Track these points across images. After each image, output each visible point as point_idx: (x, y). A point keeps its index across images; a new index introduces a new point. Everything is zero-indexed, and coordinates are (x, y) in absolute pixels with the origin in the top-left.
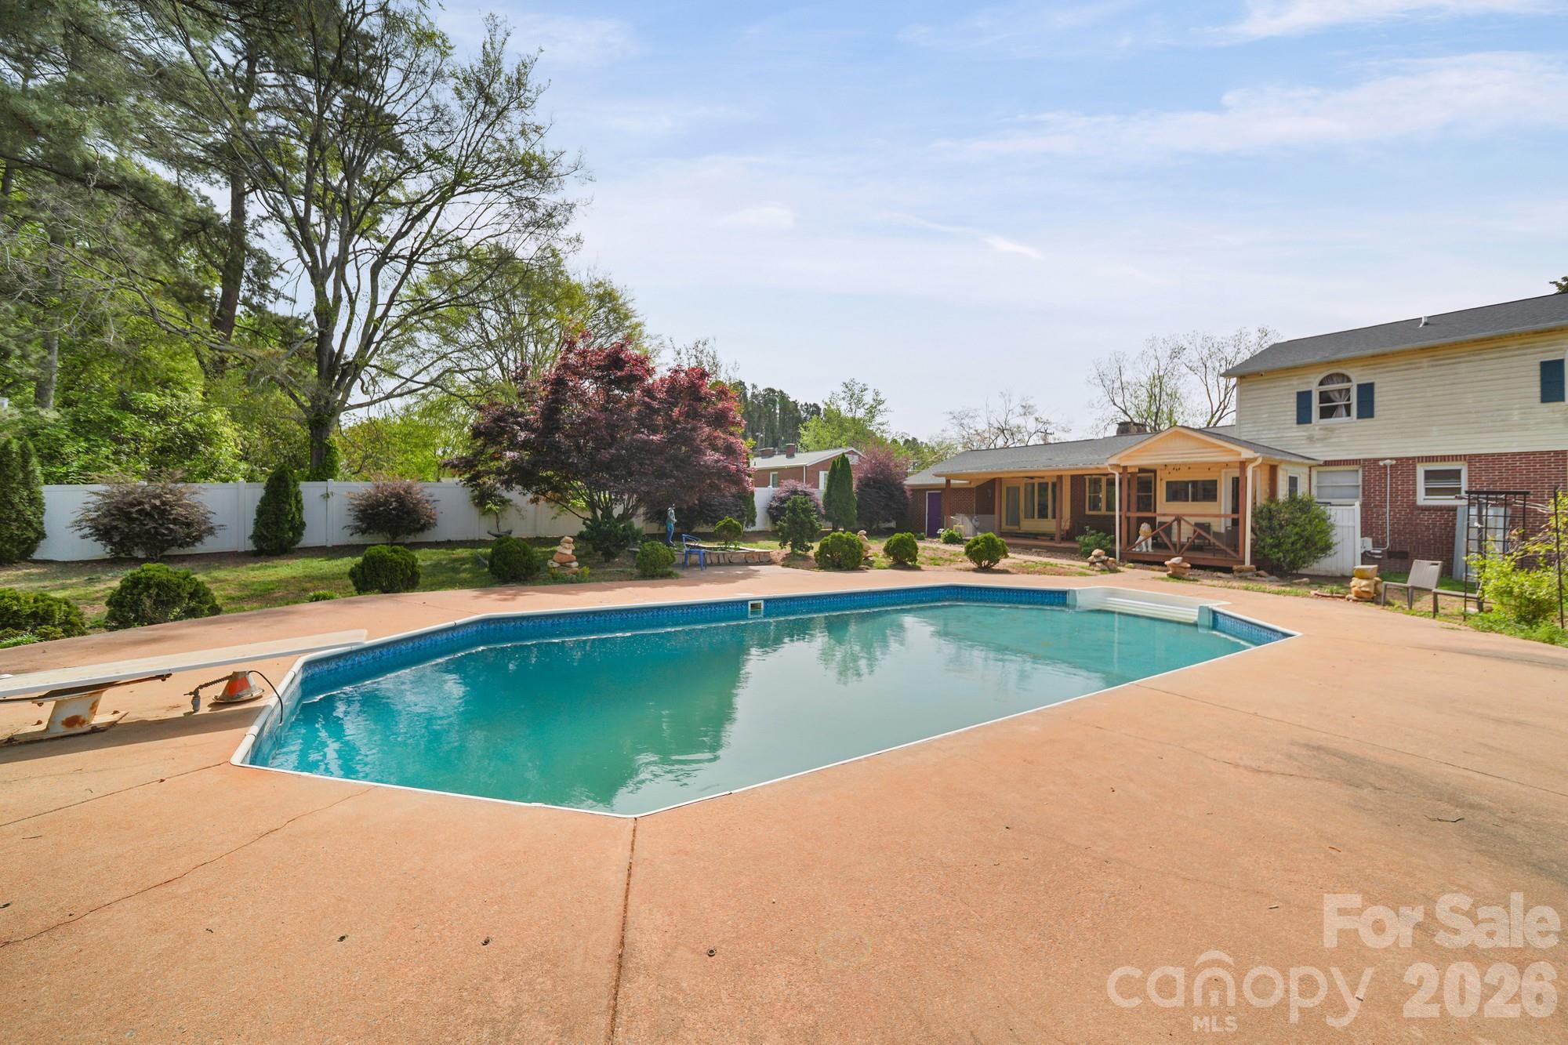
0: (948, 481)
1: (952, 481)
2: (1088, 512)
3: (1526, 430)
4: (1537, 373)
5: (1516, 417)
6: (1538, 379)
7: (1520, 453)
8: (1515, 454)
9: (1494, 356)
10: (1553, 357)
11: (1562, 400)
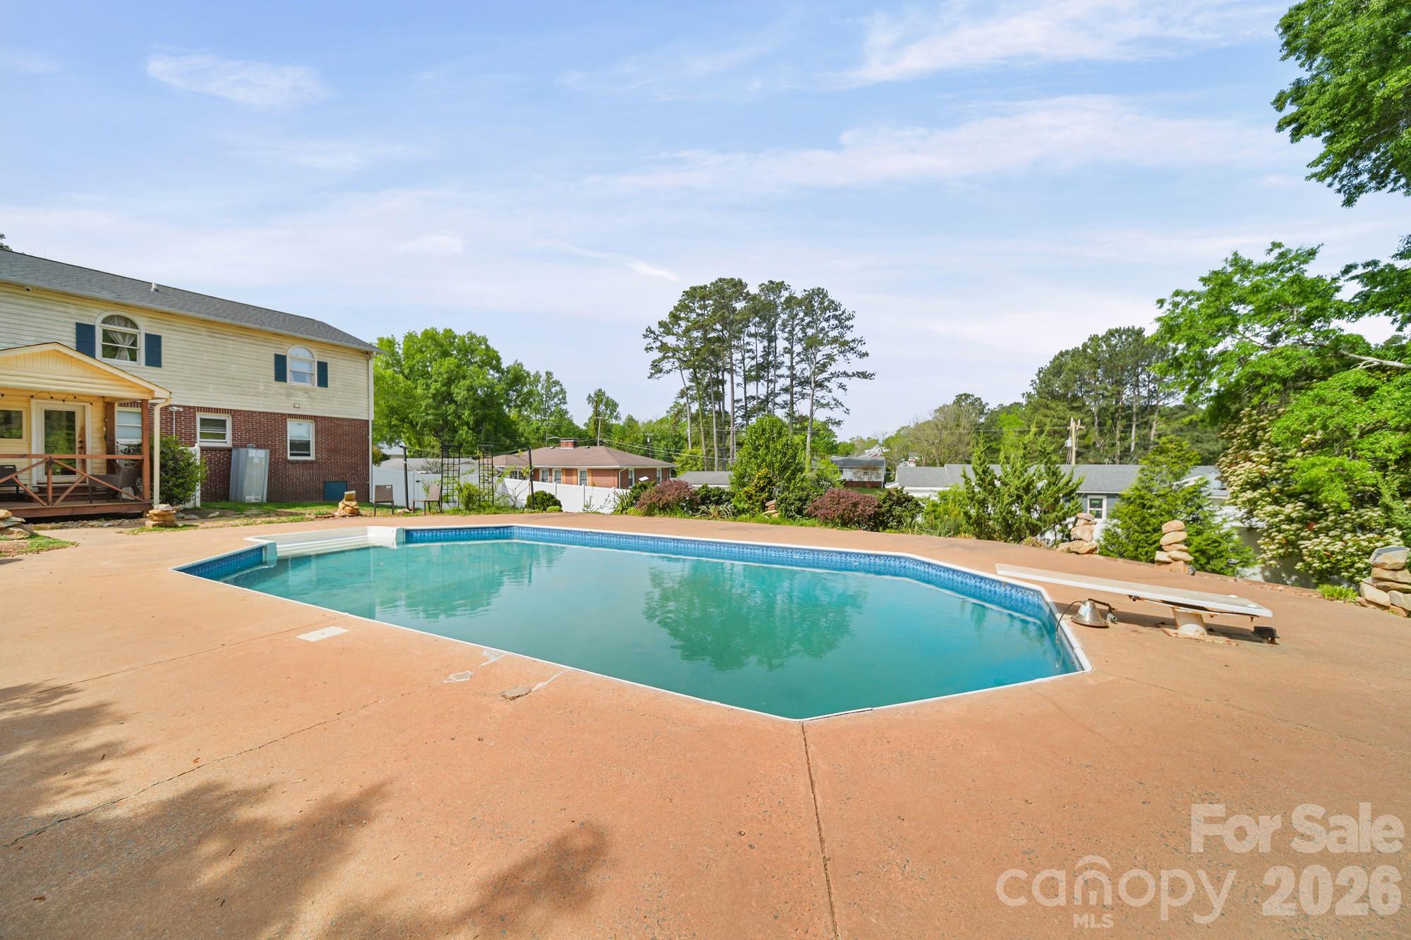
3: (268, 397)
4: (273, 361)
5: (262, 388)
6: (273, 364)
7: (263, 413)
8: (260, 413)
9: (249, 341)
10: (281, 353)
11: (286, 381)
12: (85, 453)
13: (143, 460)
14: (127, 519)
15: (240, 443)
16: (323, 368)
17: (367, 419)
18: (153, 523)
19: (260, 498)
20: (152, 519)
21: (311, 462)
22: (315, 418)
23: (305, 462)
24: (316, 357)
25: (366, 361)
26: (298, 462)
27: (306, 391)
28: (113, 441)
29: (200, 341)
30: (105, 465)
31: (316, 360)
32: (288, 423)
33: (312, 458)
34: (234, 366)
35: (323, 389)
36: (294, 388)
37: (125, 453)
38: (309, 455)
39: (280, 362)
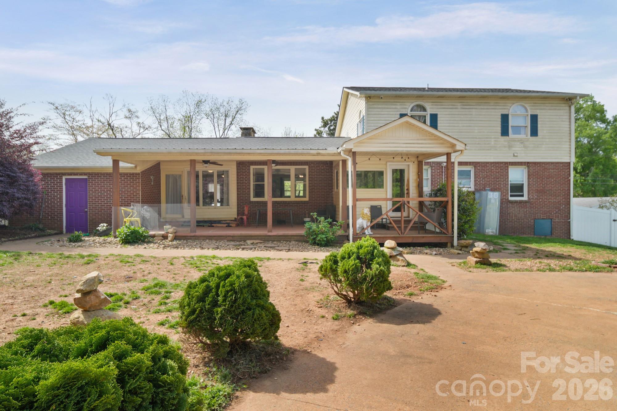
0: (116, 163)
1: (121, 164)
2: (253, 199)
3: (496, 150)
4: (500, 120)
5: (493, 143)
6: (500, 123)
7: (493, 163)
8: (492, 163)
9: (485, 107)
10: (505, 112)
11: (508, 136)
12: (409, 197)
13: (447, 202)
14: (441, 247)
15: (480, 188)
16: (534, 119)
17: (568, 161)
18: (475, 259)
19: (495, 231)
20: (474, 256)
21: (525, 202)
22: (527, 164)
23: (521, 202)
24: (529, 111)
25: (568, 108)
26: (516, 202)
27: (522, 141)
28: (422, 188)
29: (457, 113)
30: (417, 205)
31: (529, 113)
32: (509, 169)
33: (525, 198)
34: (476, 128)
35: (534, 138)
36: (514, 140)
37: (430, 197)
38: (522, 196)
39: (505, 119)
